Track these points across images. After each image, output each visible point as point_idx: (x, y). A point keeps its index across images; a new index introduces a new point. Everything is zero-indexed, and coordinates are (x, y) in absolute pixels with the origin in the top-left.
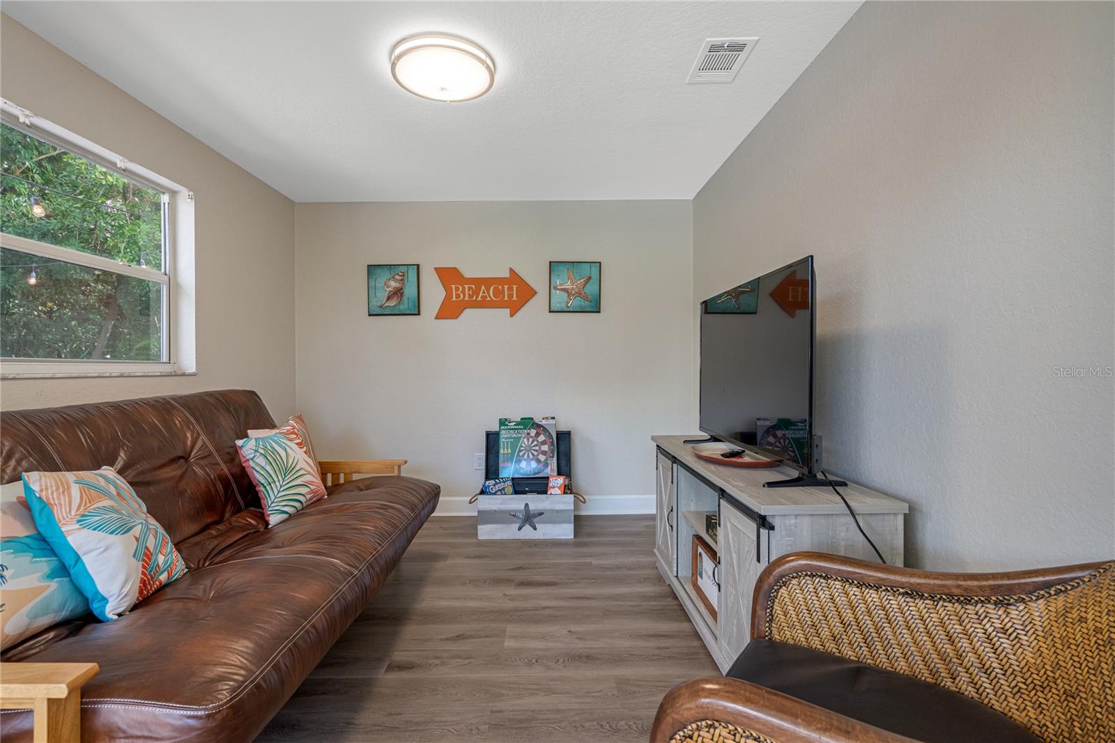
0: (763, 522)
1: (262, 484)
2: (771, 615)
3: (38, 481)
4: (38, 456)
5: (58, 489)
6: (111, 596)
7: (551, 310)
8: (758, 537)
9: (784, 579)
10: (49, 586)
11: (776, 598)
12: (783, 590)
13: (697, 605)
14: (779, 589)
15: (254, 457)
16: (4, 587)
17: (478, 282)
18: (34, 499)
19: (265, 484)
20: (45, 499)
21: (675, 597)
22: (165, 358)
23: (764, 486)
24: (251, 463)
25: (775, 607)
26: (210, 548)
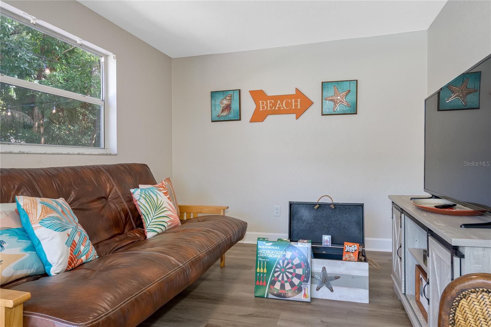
0: (456, 251)
1: (144, 215)
2: (454, 319)
3: (23, 200)
4: (31, 191)
5: (31, 206)
6: (54, 263)
7: (323, 114)
8: (452, 263)
9: (464, 293)
10: (25, 255)
11: (458, 307)
12: (463, 301)
13: (417, 315)
14: (459, 300)
15: (139, 199)
16: (3, 252)
17: (276, 98)
18: (21, 209)
19: (145, 215)
20: (25, 210)
21: (403, 309)
22: (102, 146)
23: (461, 226)
24: (138, 203)
25: (456, 313)
26: (113, 247)
